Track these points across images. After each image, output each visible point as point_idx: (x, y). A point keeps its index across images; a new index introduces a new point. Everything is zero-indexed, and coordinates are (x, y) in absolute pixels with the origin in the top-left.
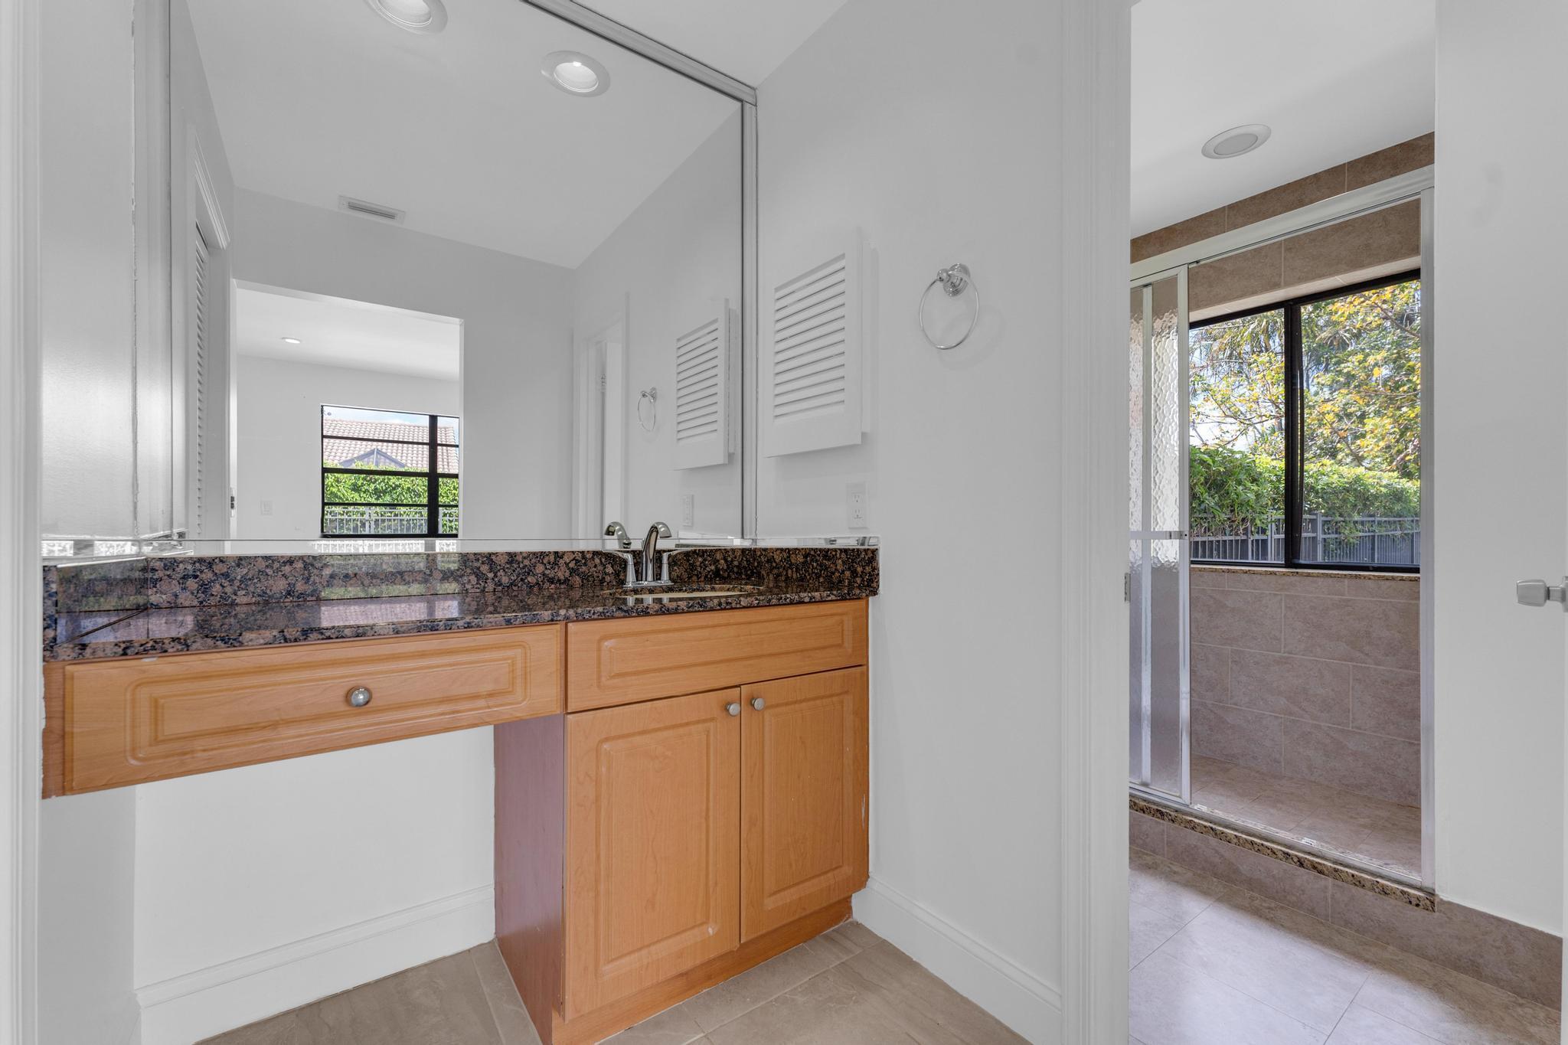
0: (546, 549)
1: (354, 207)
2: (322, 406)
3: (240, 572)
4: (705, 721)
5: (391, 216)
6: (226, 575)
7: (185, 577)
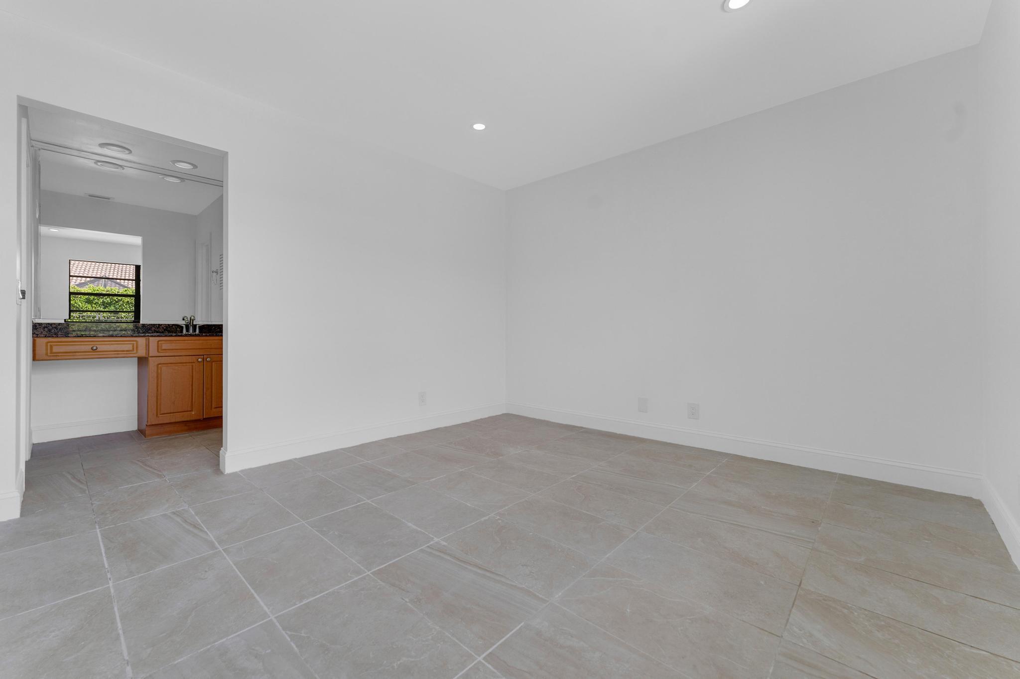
0: (156, 323)
1: (90, 196)
2: (70, 260)
3: (59, 327)
4: (191, 363)
5: (109, 199)
6: (55, 328)
7: (44, 328)
